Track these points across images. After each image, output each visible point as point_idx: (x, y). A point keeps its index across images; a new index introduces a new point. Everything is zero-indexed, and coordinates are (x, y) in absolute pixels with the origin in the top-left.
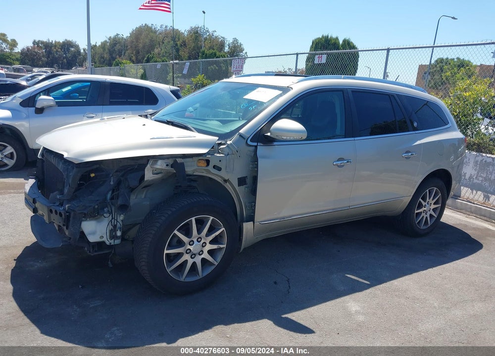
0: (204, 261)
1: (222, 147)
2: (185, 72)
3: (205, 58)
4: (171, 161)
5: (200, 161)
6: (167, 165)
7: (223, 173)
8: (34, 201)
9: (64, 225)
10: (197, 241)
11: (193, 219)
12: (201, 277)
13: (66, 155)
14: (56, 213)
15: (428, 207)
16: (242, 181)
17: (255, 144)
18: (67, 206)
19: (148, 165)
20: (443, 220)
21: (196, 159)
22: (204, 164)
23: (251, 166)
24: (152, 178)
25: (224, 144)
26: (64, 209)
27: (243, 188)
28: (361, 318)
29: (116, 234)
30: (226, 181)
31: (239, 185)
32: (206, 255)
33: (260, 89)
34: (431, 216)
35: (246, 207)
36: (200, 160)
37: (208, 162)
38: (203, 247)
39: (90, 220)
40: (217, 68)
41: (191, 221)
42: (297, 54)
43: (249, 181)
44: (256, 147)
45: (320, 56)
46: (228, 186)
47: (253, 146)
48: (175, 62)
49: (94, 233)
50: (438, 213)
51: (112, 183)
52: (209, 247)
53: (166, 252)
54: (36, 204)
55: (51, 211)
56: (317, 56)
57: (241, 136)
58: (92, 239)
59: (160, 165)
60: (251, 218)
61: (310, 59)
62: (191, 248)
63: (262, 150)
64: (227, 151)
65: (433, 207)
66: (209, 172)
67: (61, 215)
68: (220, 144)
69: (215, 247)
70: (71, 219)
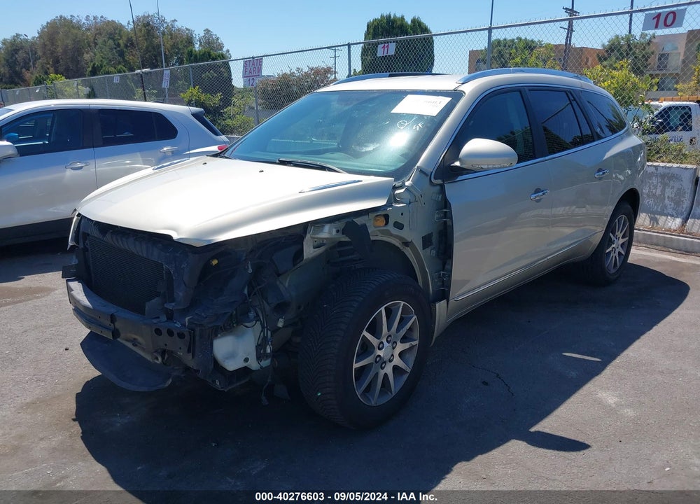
0: (395, 368)
1: (398, 192)
2: (166, 84)
3: (196, 62)
4: (341, 225)
5: (377, 218)
6: (338, 231)
7: (406, 234)
8: (113, 319)
9: (189, 351)
10: (387, 341)
11: (383, 309)
12: (394, 394)
13: (175, 236)
14: (170, 333)
15: (618, 241)
16: (427, 241)
17: (439, 182)
18: (187, 319)
19: (308, 236)
20: (630, 260)
21: (372, 215)
22: (381, 222)
23: (437, 216)
24: (315, 254)
25: (401, 187)
26: (183, 325)
27: (428, 250)
28: (630, 412)
29: (265, 351)
30: (406, 244)
31: (425, 246)
32: (397, 361)
33: (409, 96)
34: (620, 254)
35: (432, 280)
36: (377, 216)
37: (387, 217)
38: (394, 348)
39: (222, 336)
40: (215, 75)
41: (381, 311)
42: (349, 45)
43: (435, 239)
44: (442, 186)
45: (386, 45)
46: (408, 252)
47: (437, 185)
48: (144, 70)
49: (232, 356)
50: (625, 249)
51: (250, 271)
52: (400, 347)
53: (355, 366)
54: (116, 324)
55: (158, 332)
56: (380, 46)
57: (421, 171)
58: (231, 366)
59: (327, 233)
60: (444, 294)
61: (368, 51)
62: (381, 353)
63: (450, 189)
64: (408, 196)
65: (621, 241)
66: (389, 233)
67: (181, 336)
68: (395, 188)
69: (407, 346)
70: (197, 338)
